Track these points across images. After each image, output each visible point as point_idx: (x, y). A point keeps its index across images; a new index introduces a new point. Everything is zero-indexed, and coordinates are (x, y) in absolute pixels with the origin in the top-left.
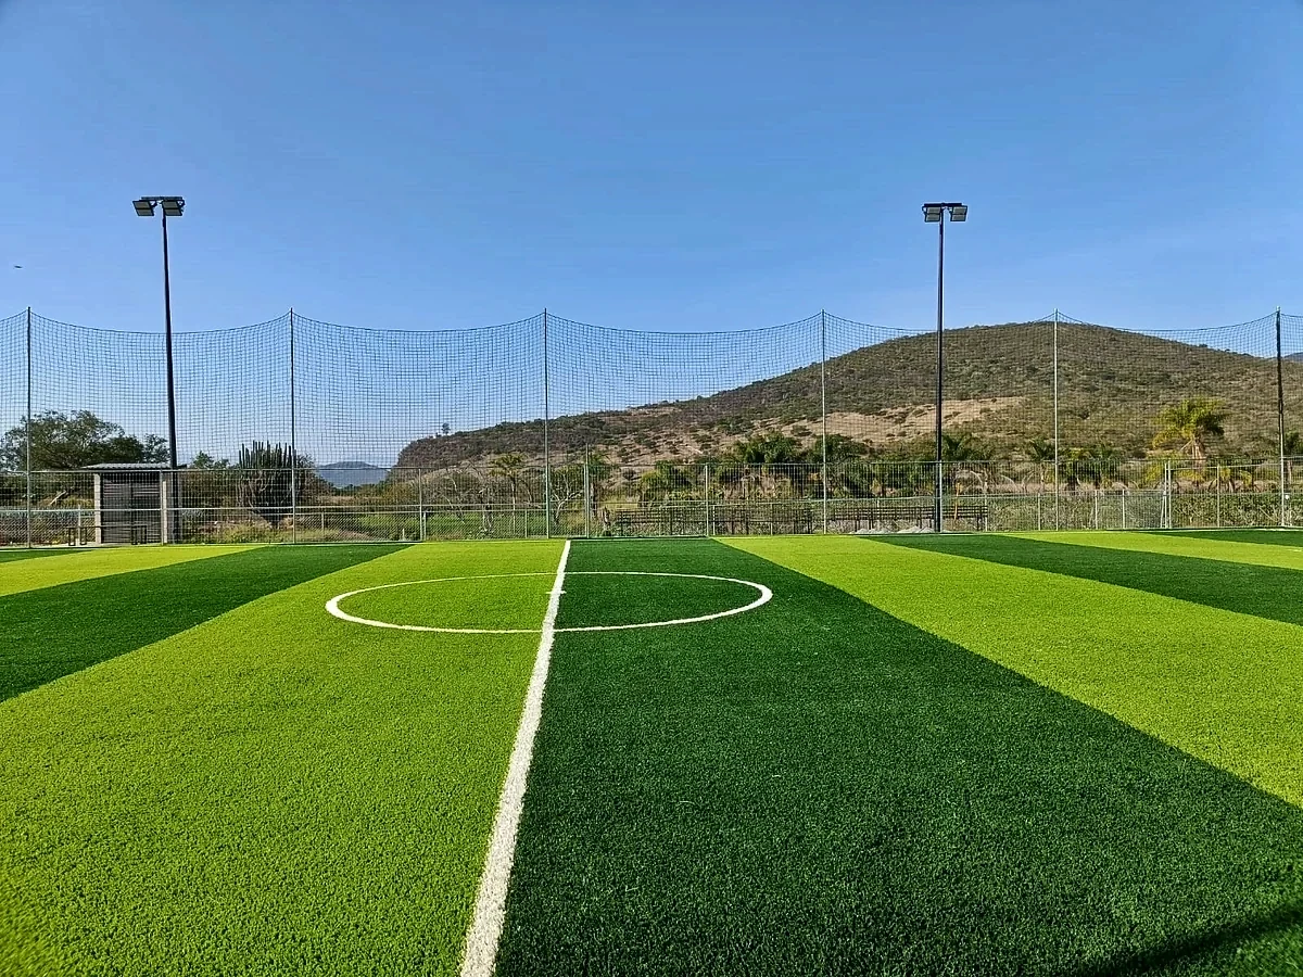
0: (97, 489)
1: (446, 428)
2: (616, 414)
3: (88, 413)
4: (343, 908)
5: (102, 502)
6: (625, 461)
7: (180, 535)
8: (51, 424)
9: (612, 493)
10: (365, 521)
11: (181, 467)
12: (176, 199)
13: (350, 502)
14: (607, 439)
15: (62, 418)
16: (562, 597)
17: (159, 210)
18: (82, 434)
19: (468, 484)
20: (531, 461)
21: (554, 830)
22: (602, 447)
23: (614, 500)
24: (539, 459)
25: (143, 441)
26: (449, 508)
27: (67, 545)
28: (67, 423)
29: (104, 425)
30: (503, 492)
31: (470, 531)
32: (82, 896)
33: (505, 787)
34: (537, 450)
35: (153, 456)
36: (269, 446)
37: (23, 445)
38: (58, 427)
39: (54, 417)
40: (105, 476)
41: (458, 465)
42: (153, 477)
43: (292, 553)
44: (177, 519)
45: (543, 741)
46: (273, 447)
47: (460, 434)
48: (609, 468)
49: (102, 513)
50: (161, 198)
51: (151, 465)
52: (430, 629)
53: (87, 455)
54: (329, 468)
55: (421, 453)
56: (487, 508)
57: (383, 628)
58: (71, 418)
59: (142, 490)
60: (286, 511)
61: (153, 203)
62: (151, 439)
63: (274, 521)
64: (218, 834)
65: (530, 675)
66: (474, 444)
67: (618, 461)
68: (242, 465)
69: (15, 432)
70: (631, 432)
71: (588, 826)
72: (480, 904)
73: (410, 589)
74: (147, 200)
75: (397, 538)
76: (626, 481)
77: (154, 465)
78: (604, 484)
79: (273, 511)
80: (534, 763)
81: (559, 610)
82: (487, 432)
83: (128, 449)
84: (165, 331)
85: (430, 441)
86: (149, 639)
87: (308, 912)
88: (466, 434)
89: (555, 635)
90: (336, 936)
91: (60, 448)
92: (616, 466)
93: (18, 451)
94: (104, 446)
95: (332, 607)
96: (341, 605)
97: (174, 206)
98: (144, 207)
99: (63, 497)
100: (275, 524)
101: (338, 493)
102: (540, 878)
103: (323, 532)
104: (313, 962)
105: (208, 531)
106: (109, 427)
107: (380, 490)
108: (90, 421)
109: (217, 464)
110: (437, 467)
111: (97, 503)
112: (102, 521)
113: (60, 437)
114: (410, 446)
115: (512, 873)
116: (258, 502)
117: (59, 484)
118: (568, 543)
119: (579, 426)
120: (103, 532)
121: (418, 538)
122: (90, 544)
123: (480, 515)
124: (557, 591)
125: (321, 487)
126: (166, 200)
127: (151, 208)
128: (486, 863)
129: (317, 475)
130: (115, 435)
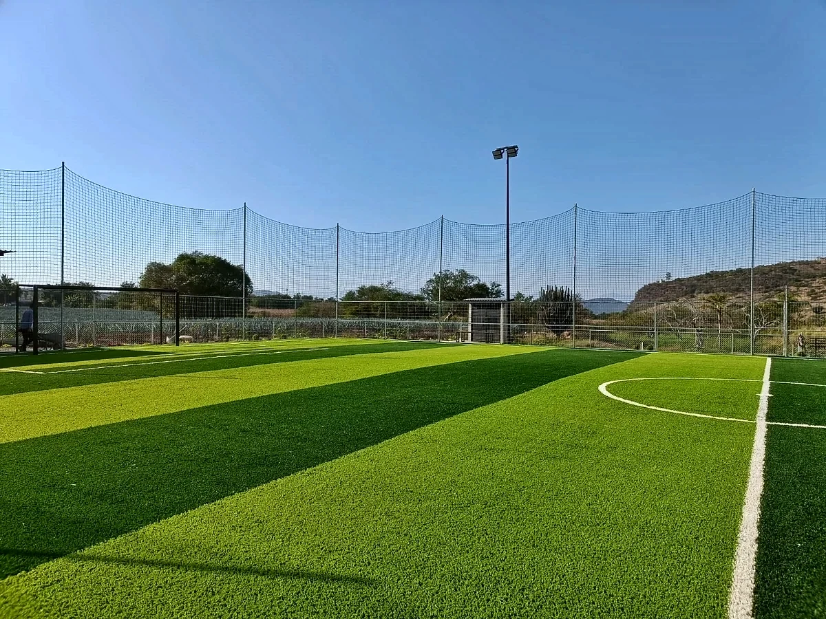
0: (470, 311)
1: (669, 275)
2: (807, 263)
3: (463, 271)
4: (634, 582)
5: (472, 319)
6: (814, 299)
7: (510, 340)
8: (447, 277)
9: (804, 323)
10: (613, 336)
11: (512, 300)
12: (514, 147)
13: (604, 324)
14: (798, 282)
15: (452, 274)
16: (770, 399)
17: (505, 155)
18: (461, 282)
19: (684, 314)
20: (732, 299)
21: (786, 570)
22: (793, 289)
23: (805, 328)
24: (739, 297)
25: (489, 286)
26: (671, 330)
27: (455, 341)
28: (454, 276)
29: (471, 277)
30: (711, 320)
31: (686, 346)
32: (487, 534)
33: (741, 529)
34: (738, 290)
35: (494, 294)
36: (556, 288)
37: (434, 288)
38: (450, 278)
39: (448, 273)
40: (473, 305)
41: (677, 301)
42: (497, 306)
43: (573, 354)
44: (509, 330)
45: (768, 503)
46: (559, 288)
47: (679, 279)
48: (800, 304)
49: (472, 325)
50: (506, 148)
51: (492, 299)
52: (670, 411)
53: (462, 293)
54: (592, 302)
55: (650, 292)
56: (698, 331)
57: (637, 406)
58: (456, 273)
59: (491, 313)
60: (566, 328)
61: (502, 151)
62: (493, 284)
63: (559, 333)
64: (552, 517)
65: (751, 452)
66: (690, 287)
67: (808, 299)
68: (541, 299)
69: (431, 281)
70: (820, 277)
71: (814, 573)
72: (732, 607)
73: (652, 382)
74: (499, 150)
75: (638, 348)
76: (815, 314)
77: (495, 299)
78: (796, 316)
79: (558, 327)
80: (762, 516)
81: (769, 408)
82: (698, 278)
83: (482, 290)
84: (506, 223)
85: (657, 284)
86: (501, 398)
87: (612, 578)
88: (683, 280)
89: (768, 426)
90: (632, 598)
91: (451, 290)
92: (807, 303)
93: (432, 291)
94: (471, 288)
95: (602, 388)
96: (608, 388)
97: (513, 151)
98: (498, 154)
99: (451, 316)
100: (558, 335)
101: (596, 318)
102: (778, 601)
103: (589, 342)
104: (619, 611)
105: (521, 337)
106: (473, 278)
107: (624, 315)
108: (464, 275)
109: (527, 298)
110: (662, 302)
111: (470, 320)
112: (472, 329)
113: (450, 284)
114: (644, 288)
115: (755, 592)
116: (549, 322)
117: (449, 309)
118: (769, 360)
119: (773, 273)
120: (472, 335)
121: (651, 349)
122: (466, 341)
123: (693, 336)
124: (765, 394)
125: (586, 314)
126: (508, 148)
127: (502, 153)
128: (733, 579)
129: (584, 306)
130: (475, 282)
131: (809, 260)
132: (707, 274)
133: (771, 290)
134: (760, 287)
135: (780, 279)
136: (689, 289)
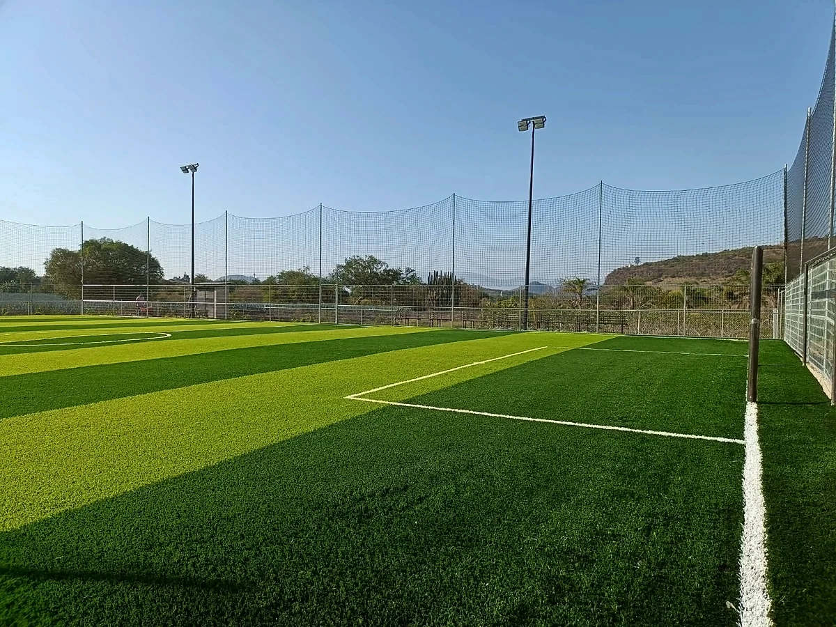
1: (637, 260)
29: (379, 263)
47: (647, 264)
55: (619, 277)
66: (656, 271)
85: (626, 269)
88: (651, 264)
99: (361, 299)
106: (381, 264)
108: (374, 261)
114: (613, 273)
130: (384, 267)
131: (772, 245)
132: (674, 258)
133: (733, 275)
134: (724, 271)
135: (742, 263)
136: (657, 274)
